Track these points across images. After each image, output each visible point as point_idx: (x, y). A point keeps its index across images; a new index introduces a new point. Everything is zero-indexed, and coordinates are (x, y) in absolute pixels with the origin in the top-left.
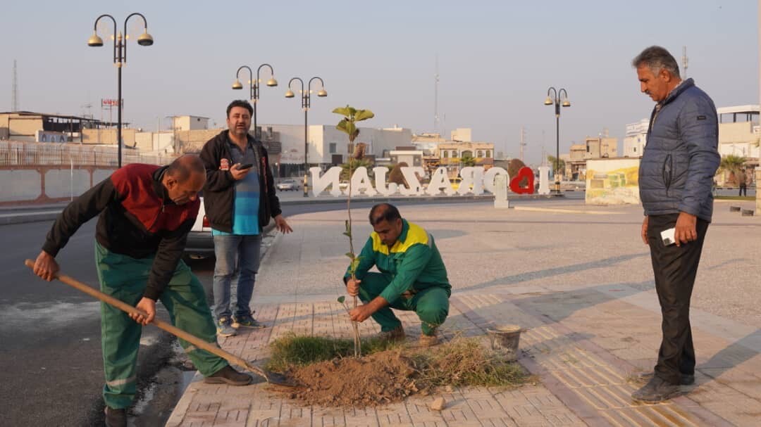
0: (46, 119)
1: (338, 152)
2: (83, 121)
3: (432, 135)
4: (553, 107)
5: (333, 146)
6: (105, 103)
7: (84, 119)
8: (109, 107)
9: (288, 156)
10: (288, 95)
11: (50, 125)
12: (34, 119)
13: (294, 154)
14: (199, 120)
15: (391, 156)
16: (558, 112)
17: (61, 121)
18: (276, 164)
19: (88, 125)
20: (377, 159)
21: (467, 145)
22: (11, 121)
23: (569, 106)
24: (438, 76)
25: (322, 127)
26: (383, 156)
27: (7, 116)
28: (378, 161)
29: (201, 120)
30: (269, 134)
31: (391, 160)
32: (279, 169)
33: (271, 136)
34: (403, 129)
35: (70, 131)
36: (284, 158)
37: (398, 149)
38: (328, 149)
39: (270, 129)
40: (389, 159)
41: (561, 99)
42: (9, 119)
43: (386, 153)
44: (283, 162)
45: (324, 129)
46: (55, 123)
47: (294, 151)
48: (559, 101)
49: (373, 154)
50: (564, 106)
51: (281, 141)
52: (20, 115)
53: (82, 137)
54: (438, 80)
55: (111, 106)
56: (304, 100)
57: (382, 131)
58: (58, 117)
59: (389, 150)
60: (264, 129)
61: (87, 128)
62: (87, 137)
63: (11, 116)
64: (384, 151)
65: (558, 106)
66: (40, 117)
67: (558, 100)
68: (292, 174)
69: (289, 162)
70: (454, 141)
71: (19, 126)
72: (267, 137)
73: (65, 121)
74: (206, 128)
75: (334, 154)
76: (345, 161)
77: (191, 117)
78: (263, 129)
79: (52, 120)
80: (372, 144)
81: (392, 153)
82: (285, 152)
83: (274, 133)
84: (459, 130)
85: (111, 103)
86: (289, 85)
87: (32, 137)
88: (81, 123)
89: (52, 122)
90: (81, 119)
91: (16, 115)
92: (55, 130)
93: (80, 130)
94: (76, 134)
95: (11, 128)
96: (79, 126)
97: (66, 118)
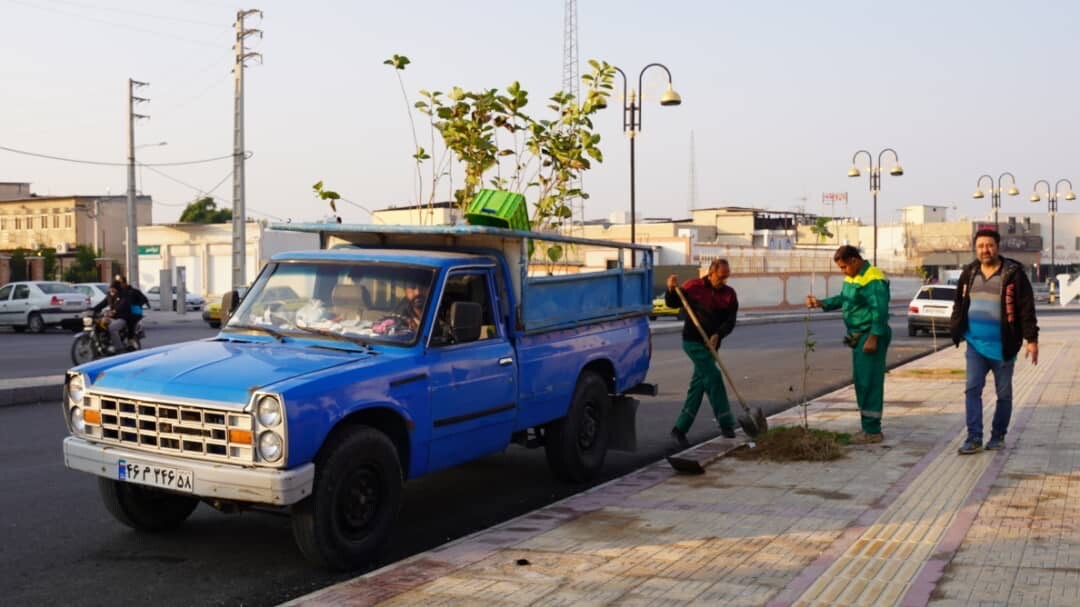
0: (756, 213)
2: (797, 216)
6: (827, 197)
7: (799, 214)
8: (831, 202)
11: (761, 223)
12: (744, 215)
14: (935, 210)
17: (773, 216)
18: (1035, 265)
19: (803, 221)
22: (719, 219)
27: (715, 213)
29: (937, 210)
30: (1026, 227)
32: (1038, 273)
33: (1029, 229)
35: (783, 229)
36: (1045, 257)
39: (1028, 220)
42: (717, 216)
44: (1044, 262)
46: (767, 219)
47: (1061, 248)
51: (1042, 234)
52: (728, 211)
53: (797, 235)
55: (833, 200)
58: (770, 212)
60: (1020, 220)
61: (803, 224)
62: (803, 235)
63: (719, 212)
66: (751, 213)
71: (729, 224)
72: (1024, 230)
73: (777, 216)
74: (943, 220)
77: (925, 206)
78: (1017, 221)
79: (763, 216)
83: (1034, 225)
85: (832, 197)
86: (1035, 188)
87: (741, 237)
88: (796, 219)
89: (764, 219)
90: (795, 214)
91: (724, 212)
92: (767, 228)
93: (794, 228)
94: (790, 232)
95: (719, 227)
96: (793, 222)
97: (780, 213)
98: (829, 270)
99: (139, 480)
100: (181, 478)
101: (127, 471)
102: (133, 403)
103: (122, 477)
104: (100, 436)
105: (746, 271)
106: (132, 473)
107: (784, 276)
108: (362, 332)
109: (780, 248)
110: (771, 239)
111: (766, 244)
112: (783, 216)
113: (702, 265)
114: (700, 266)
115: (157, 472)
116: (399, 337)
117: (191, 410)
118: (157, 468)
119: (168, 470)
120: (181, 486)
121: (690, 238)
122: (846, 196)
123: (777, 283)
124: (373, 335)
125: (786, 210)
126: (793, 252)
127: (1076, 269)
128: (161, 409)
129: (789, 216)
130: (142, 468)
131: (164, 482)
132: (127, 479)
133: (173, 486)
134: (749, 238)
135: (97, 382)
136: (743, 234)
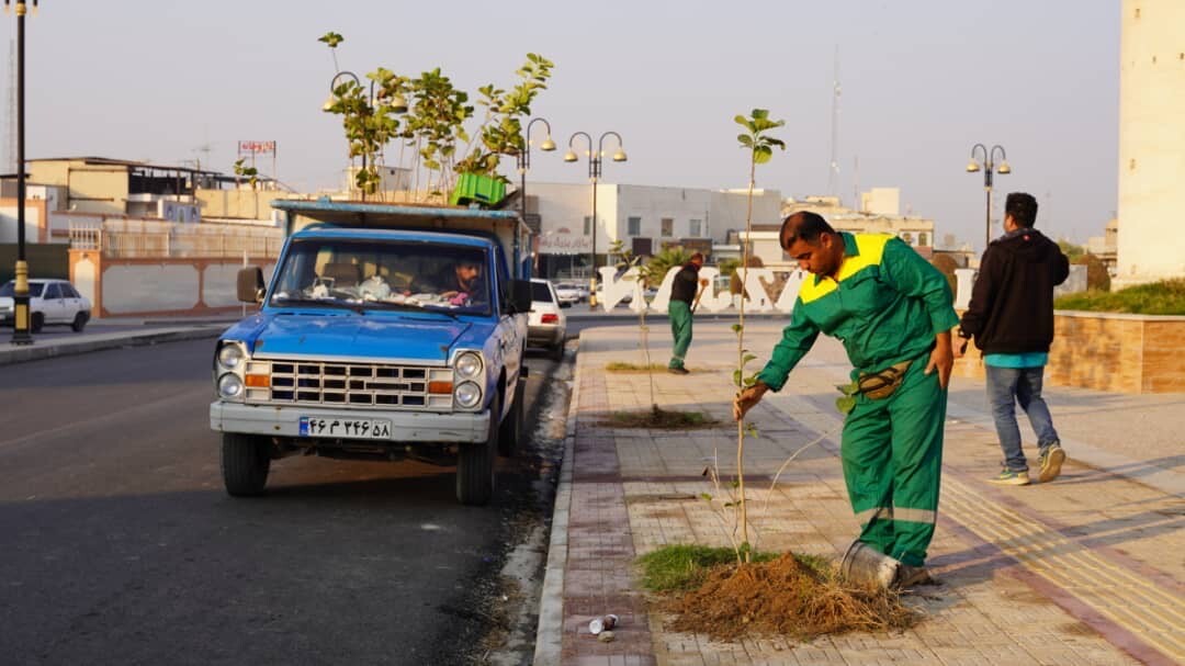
0: (131, 167)
1: (644, 233)
2: (196, 175)
3: (824, 200)
4: (982, 175)
5: (634, 223)
6: (245, 147)
7: (198, 172)
8: (251, 155)
9: (554, 240)
10: (569, 158)
11: (139, 183)
12: (113, 171)
13: (563, 237)
14: (393, 173)
15: (740, 242)
16: (989, 183)
17: (158, 174)
18: (532, 254)
19: (204, 183)
20: (715, 247)
21: (883, 223)
22: (73, 174)
23: (1008, 172)
24: (838, 84)
25: (614, 187)
26: (728, 241)
27: (67, 165)
28: (717, 251)
29: (397, 172)
31: (742, 251)
32: (536, 265)
34: (766, 191)
35: (175, 193)
36: (545, 243)
37: (755, 228)
38: (626, 229)
39: (522, 190)
40: (738, 248)
41: (994, 162)
42: (70, 170)
43: (732, 234)
44: (543, 250)
45: (619, 190)
46: (148, 178)
47: (564, 231)
48: (992, 165)
49: (709, 237)
50: (1000, 172)
51: (540, 213)
52: (87, 163)
53: (195, 203)
54: (839, 93)
55: (253, 152)
56: (593, 166)
57: (726, 196)
58: (153, 168)
59: (738, 231)
61: (203, 188)
62: (204, 204)
63: (74, 164)
64: (729, 233)
65: (989, 173)
66: (124, 168)
67: (989, 163)
68: (560, 272)
69: (554, 250)
70: (861, 213)
71: (91, 184)
73: (164, 174)
74: (405, 187)
75: (637, 236)
76: (657, 250)
79: (143, 172)
80: (707, 218)
81: (743, 235)
82: (548, 233)
83: (529, 197)
84: (876, 191)
85: (253, 147)
86: (570, 144)
87: (109, 203)
88: (193, 179)
89: (144, 177)
90: (193, 172)
91: (81, 164)
92: (147, 191)
93: (191, 192)
94: (185, 199)
95: (72, 187)
96: (189, 185)
97: (168, 169)
98: (263, 255)
99: (325, 433)
100: (377, 427)
101: (309, 426)
102: (317, 365)
103: (303, 432)
104: (267, 398)
105: (131, 255)
106: (317, 428)
107: (201, 263)
108: (441, 305)
109: (182, 220)
110: (169, 208)
111: (160, 214)
112: (173, 174)
113: (73, 243)
114: (69, 246)
115: (348, 425)
116: (473, 308)
117: (386, 367)
118: (348, 421)
119: (361, 423)
120: (377, 435)
121: (46, 201)
122: (274, 148)
123: (191, 273)
124: (452, 307)
125: (182, 165)
126: (200, 226)
127: (584, 261)
128: (352, 369)
129: (183, 174)
130: (328, 423)
131: (356, 432)
132: (310, 434)
133: (368, 435)
134: (122, 206)
135: (256, 349)
136: (112, 200)
